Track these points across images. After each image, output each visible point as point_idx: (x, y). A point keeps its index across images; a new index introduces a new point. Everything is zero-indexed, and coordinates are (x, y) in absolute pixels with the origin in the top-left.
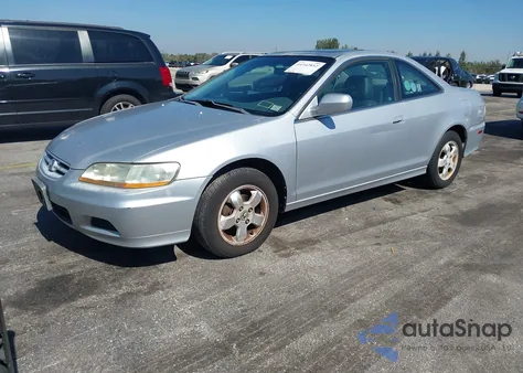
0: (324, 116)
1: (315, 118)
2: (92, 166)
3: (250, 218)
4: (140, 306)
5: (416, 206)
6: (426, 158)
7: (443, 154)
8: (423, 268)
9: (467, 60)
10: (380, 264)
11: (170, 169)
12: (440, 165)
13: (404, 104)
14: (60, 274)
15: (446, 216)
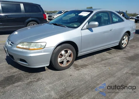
0: (90, 28)
1: (87, 29)
2: (20, 43)
3: (67, 59)
4: (34, 86)
5: (116, 55)
6: (119, 41)
7: (124, 39)
8: (119, 74)
9: (127, 13)
10: (106, 73)
11: (43, 44)
12: (122, 43)
13: (113, 25)
14: (11, 75)
15: (125, 58)
